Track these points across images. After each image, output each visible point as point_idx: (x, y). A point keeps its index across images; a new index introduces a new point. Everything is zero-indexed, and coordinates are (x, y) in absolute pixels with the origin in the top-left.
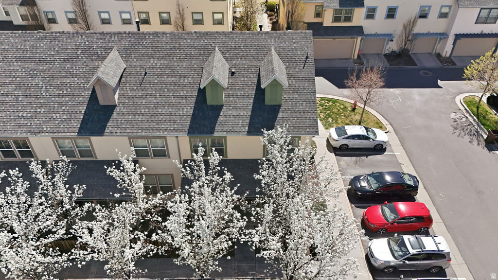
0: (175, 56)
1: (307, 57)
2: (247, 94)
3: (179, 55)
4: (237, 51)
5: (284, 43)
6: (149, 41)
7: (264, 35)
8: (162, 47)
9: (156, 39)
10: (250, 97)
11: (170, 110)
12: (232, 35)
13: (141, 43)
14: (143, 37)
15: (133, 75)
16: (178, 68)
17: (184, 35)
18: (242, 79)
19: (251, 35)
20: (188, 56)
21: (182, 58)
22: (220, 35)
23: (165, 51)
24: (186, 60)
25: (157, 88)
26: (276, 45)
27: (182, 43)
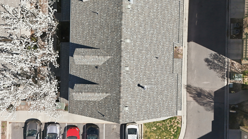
0: (107, 30)
2: (86, 76)
3: (107, 32)
4: (109, 70)
5: (113, 102)
6: (116, 10)
7: (118, 89)
8: (112, 20)
9: (117, 14)
11: (81, 32)
12: (119, 67)
13: (115, 5)
14: (119, 5)
15: (97, 6)
16: (100, 33)
17: (120, 33)
18: (94, 73)
19: (118, 80)
20: (107, 38)
21: (106, 34)
22: (119, 59)
23: (110, 23)
24: (105, 37)
25: (91, 22)
26: (112, 97)
27: (114, 33)
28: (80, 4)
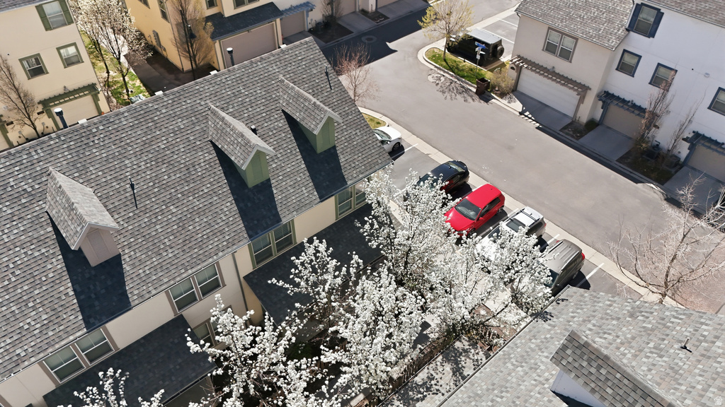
0: (159, 140)
1: (327, 74)
2: (289, 151)
3: (163, 138)
4: (240, 99)
5: (289, 65)
6: (102, 136)
7: (259, 63)
8: (130, 136)
9: (110, 128)
10: (294, 152)
11: (205, 220)
12: (219, 79)
13: (92, 144)
14: (88, 133)
15: (114, 197)
16: (175, 157)
17: (150, 105)
18: (271, 133)
19: (243, 70)
20: (178, 132)
21: (170, 139)
22: (202, 85)
23: (139, 141)
24: (178, 140)
25: (164, 199)
26: (282, 72)
27: (156, 118)
28: (131, 263)
